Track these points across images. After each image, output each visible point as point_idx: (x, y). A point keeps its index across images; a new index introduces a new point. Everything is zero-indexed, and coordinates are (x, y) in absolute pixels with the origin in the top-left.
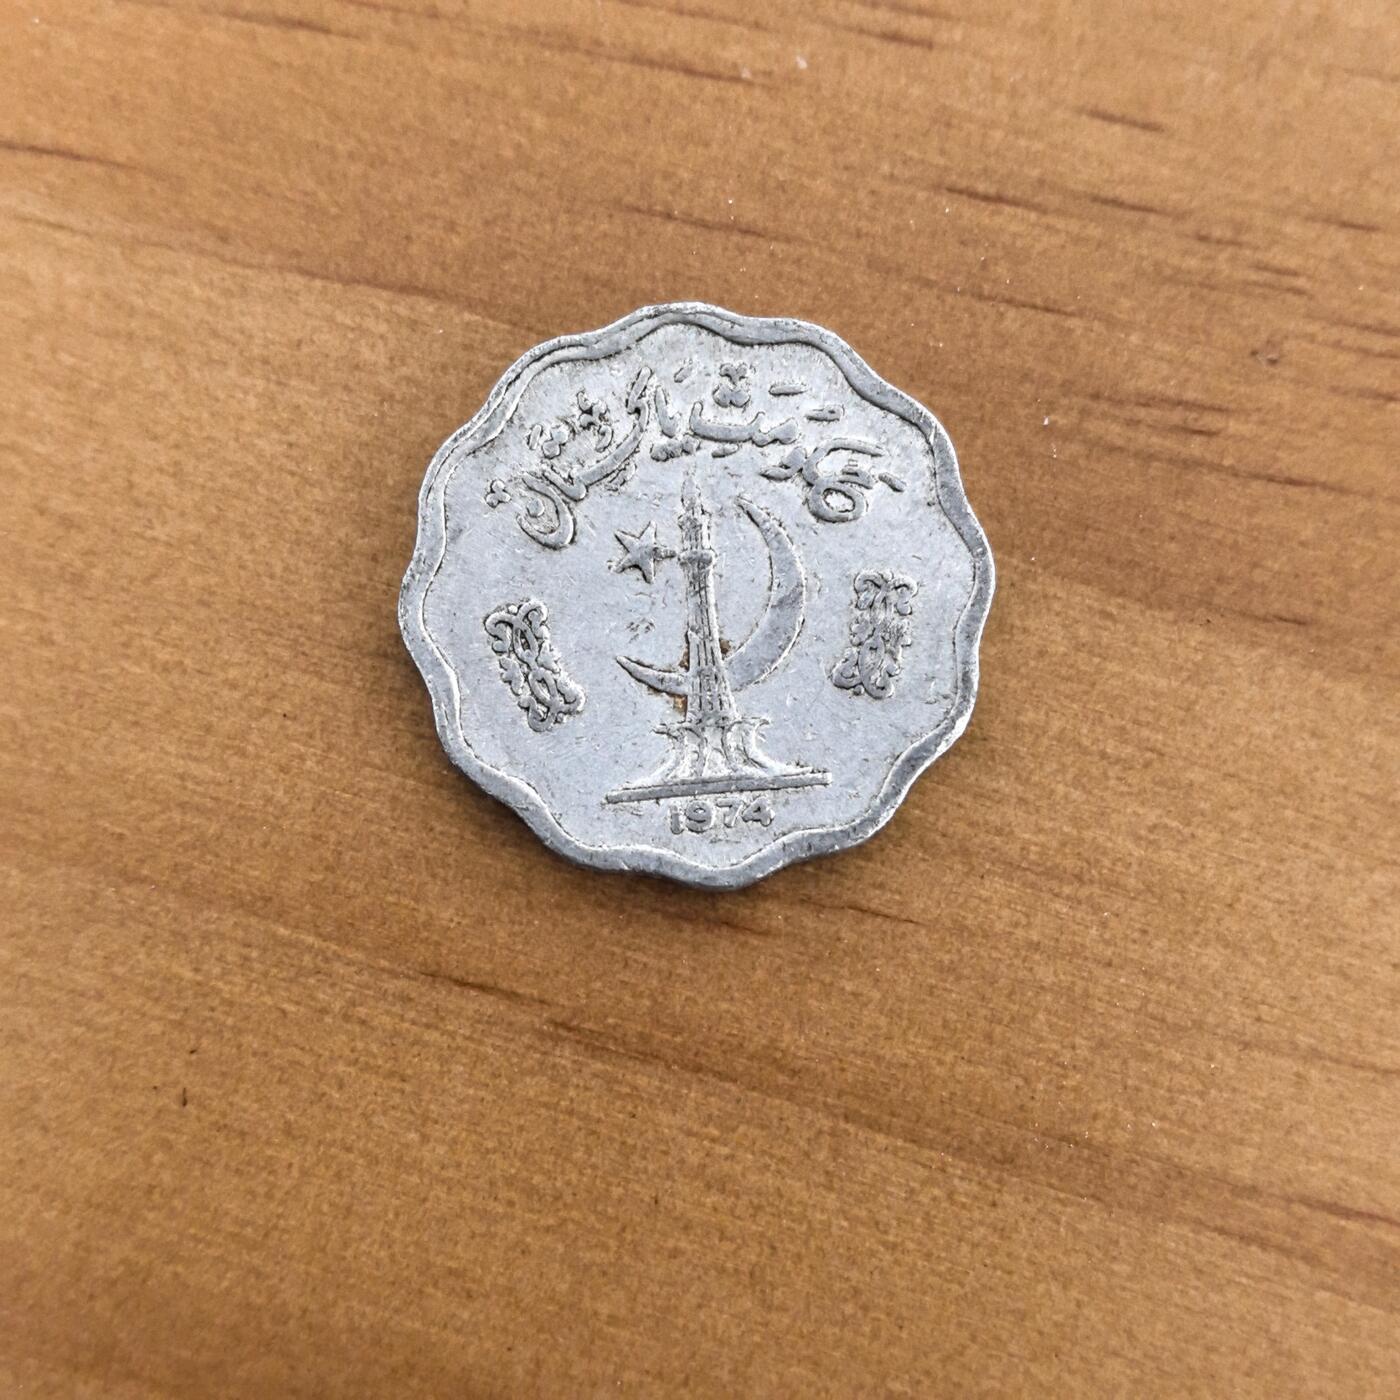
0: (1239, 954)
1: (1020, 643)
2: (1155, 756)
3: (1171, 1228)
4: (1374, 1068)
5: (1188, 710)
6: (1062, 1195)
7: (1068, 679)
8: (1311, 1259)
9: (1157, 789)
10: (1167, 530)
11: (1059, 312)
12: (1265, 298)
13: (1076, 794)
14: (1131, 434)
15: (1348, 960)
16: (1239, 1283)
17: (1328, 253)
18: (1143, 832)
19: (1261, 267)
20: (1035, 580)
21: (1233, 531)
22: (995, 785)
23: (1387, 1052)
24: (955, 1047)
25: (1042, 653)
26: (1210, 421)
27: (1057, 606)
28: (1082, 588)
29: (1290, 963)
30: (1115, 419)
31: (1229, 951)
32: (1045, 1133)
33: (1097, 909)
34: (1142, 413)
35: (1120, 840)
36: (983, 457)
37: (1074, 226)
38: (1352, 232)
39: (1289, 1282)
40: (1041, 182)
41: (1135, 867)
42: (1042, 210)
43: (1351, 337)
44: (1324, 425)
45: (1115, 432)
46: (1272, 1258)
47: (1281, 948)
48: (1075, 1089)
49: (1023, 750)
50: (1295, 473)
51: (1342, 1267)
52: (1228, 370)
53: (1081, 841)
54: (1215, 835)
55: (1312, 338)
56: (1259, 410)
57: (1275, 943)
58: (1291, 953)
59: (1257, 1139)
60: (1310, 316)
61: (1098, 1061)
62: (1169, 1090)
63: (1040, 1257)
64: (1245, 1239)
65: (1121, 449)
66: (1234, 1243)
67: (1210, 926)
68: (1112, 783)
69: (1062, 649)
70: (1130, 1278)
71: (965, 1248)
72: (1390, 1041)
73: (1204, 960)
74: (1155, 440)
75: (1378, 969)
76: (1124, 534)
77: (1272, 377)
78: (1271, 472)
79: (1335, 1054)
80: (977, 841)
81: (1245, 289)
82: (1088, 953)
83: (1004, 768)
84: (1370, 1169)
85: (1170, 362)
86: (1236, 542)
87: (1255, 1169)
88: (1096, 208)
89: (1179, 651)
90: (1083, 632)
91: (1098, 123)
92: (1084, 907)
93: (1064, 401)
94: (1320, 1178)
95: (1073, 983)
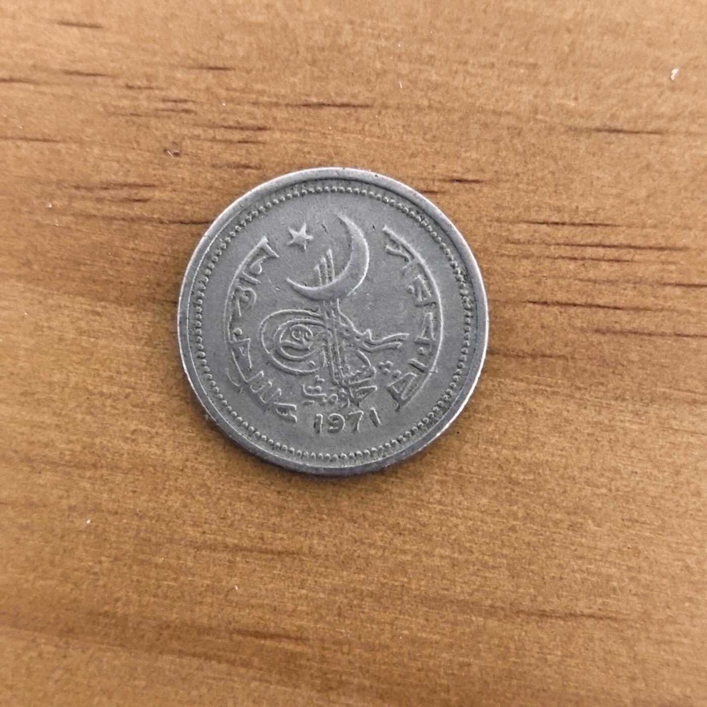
0: (190, 497)
1: (47, 336)
2: (130, 391)
3: (166, 657)
4: (272, 552)
5: (147, 362)
6: (103, 647)
7: (78, 353)
8: (247, 665)
9: (134, 409)
10: (125, 259)
11: (53, 141)
12: (169, 117)
13: (88, 418)
14: (100, 207)
15: (251, 492)
16: (207, 684)
17: (203, 86)
18: (128, 435)
19: (164, 100)
20: (52, 299)
21: (163, 255)
22: (41, 419)
23: (278, 542)
24: (34, 570)
25: (61, 339)
26: (145, 193)
27: (66, 312)
28: (80, 298)
29: (219, 499)
30: (90, 199)
31: (183, 496)
32: (91, 613)
33: (105, 482)
34: (104, 194)
35: (115, 442)
36: (16, 231)
37: (56, 90)
38: (216, 72)
39: (236, 679)
40: (34, 67)
41: (126, 456)
42: (36, 83)
43: (220, 134)
44: (210, 188)
45: (89, 206)
46: (224, 667)
47: (213, 490)
48: (104, 586)
49: (55, 397)
50: (197, 217)
51: (264, 666)
52: (151, 162)
53: (94, 444)
54: (169, 431)
55: (198, 137)
56: (172, 183)
57: (209, 488)
58: (219, 492)
59: (209, 600)
60: (196, 125)
61: (116, 569)
62: (157, 580)
63: (94, 682)
64: (208, 658)
65: (95, 216)
66: (202, 661)
67: (171, 483)
68: (108, 409)
69: (72, 336)
70: (145, 688)
71: (51, 684)
72: (280, 535)
73: (170, 503)
74: (114, 208)
75: (269, 495)
76: (101, 264)
77: (177, 163)
78: (182, 218)
79: (249, 547)
80: (34, 452)
81: (156, 114)
82: (104, 508)
83: (46, 409)
84: (275, 610)
85: (118, 162)
86: (166, 262)
87: (209, 617)
88: (67, 78)
89: (139, 329)
90: (83, 324)
91: (64, 27)
92: (99, 482)
93: (59, 192)
94: (246, 618)
95: (97, 526)
